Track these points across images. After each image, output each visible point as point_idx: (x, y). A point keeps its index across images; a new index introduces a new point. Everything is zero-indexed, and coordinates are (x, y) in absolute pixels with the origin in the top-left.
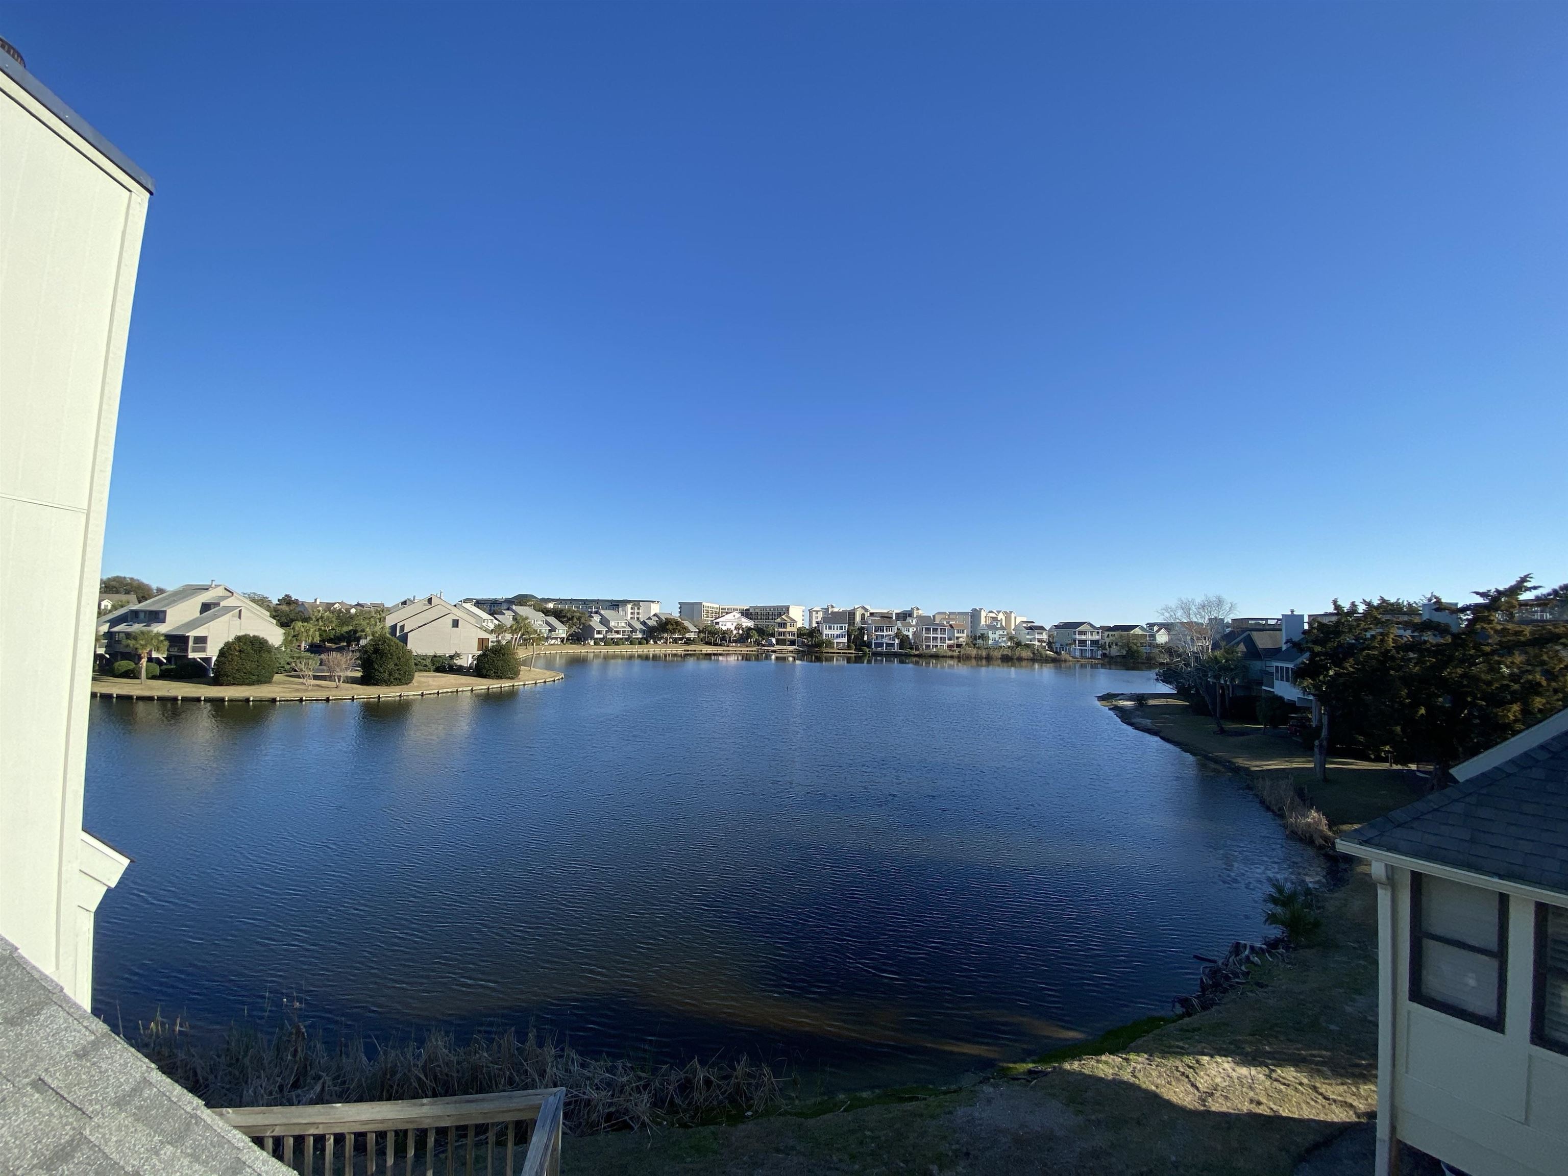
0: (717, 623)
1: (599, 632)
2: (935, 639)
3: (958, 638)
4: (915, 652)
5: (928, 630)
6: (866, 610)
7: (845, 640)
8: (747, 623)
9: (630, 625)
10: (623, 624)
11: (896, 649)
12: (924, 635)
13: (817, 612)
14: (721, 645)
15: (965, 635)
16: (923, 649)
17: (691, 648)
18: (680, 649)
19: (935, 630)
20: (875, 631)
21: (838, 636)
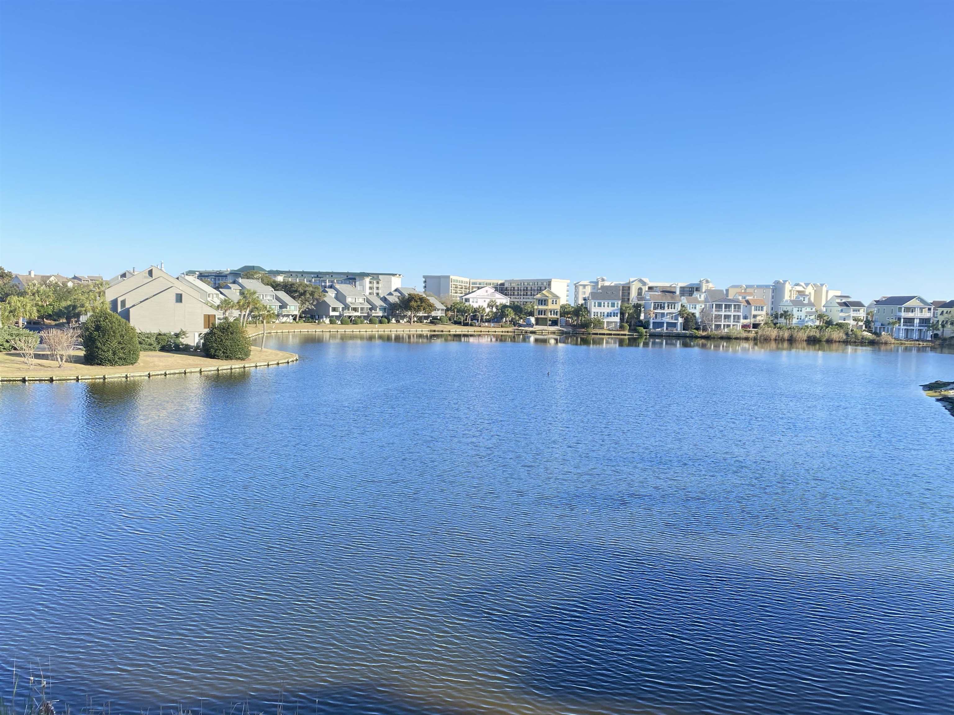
0: (467, 300)
1: (334, 309)
2: (727, 317)
3: (755, 316)
4: (701, 333)
5: (719, 307)
6: (644, 284)
7: (617, 319)
8: (502, 300)
9: (369, 301)
10: (361, 300)
11: (679, 329)
12: (714, 312)
13: (584, 286)
14: (471, 325)
15: (764, 313)
16: (712, 331)
17: (438, 327)
18: (425, 329)
19: (728, 307)
20: (655, 308)
21: (609, 315)
